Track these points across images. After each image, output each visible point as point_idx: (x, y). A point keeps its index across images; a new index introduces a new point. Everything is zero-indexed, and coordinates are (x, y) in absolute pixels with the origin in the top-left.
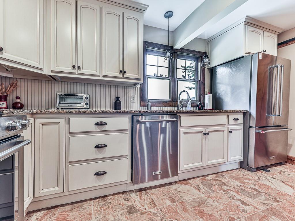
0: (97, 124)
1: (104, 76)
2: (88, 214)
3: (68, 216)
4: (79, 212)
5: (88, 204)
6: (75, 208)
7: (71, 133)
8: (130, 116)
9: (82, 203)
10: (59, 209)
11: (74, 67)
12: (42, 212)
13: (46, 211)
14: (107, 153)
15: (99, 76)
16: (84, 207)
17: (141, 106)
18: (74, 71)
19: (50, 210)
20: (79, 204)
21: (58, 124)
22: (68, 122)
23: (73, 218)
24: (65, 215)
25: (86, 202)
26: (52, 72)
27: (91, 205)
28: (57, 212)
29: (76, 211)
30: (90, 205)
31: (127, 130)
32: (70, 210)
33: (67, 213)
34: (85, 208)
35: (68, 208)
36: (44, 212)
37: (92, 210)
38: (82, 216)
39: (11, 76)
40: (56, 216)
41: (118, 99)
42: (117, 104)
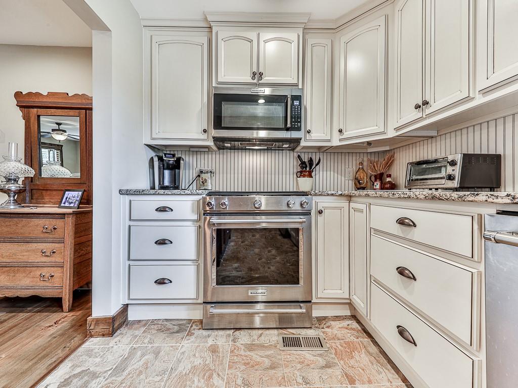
2: (369, 378)
3: (360, 352)
4: (370, 365)
5: (390, 376)
6: (375, 358)
9: (389, 366)
10: (367, 340)
11: (418, 107)
12: (357, 326)
13: (360, 328)
16: (381, 370)
19: (362, 332)
20: (386, 362)
23: (357, 359)
24: (359, 348)
25: (393, 371)
26: (396, 130)
27: (391, 380)
28: (361, 340)
29: (370, 361)
30: (389, 380)
32: (369, 352)
33: (363, 351)
34: (380, 373)
35: (373, 349)
36: (359, 327)
37: (378, 383)
38: (363, 370)
39: (387, 148)
40: (355, 340)
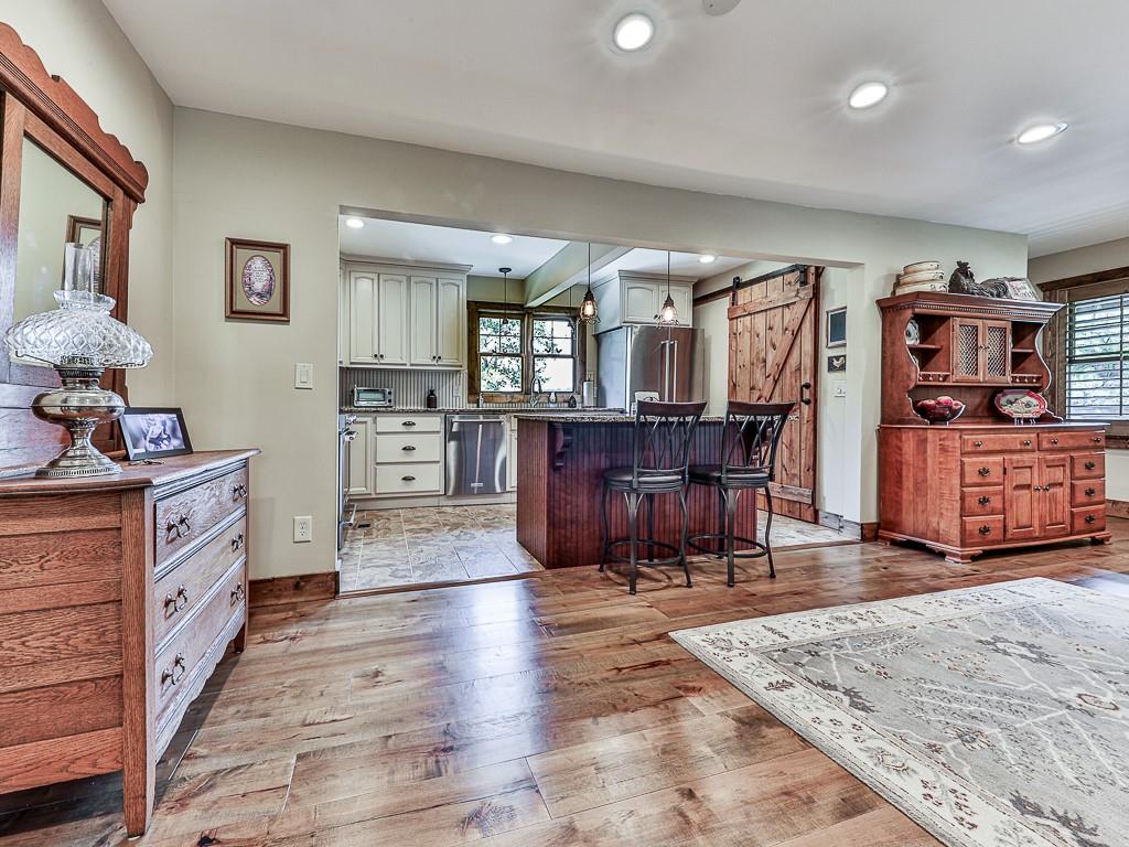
0: (404, 424)
1: (411, 365)
7: (378, 433)
8: (443, 415)
11: (376, 356)
14: (415, 456)
15: (405, 365)
17: (469, 402)
18: (376, 361)
21: (365, 422)
22: (375, 422)
26: (351, 363)
31: (438, 432)
41: (432, 392)
42: (431, 402)
